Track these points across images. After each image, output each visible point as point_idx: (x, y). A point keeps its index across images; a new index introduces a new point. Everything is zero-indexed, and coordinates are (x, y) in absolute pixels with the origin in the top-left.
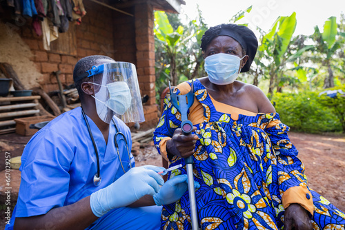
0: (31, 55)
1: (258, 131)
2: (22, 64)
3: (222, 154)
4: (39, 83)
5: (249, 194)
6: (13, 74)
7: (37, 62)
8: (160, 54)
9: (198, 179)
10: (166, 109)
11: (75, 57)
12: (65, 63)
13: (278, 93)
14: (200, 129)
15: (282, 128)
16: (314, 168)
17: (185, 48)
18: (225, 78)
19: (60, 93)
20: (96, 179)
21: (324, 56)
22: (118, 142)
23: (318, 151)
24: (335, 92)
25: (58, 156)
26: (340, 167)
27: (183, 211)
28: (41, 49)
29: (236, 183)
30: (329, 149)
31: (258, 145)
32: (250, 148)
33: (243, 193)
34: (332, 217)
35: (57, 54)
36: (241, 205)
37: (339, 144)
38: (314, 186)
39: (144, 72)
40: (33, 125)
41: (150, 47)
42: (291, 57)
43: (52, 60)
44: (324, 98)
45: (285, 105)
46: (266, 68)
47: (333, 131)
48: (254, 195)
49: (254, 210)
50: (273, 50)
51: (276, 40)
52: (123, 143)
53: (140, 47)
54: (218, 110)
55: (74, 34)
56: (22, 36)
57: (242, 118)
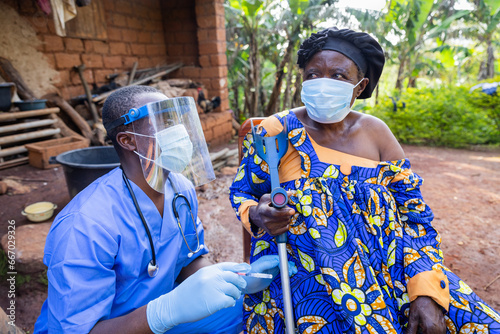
0: (38, 42)
1: (379, 190)
2: (26, 58)
3: (326, 228)
4: (54, 85)
5: (363, 289)
6: (14, 74)
7: (49, 52)
8: (233, 30)
9: (293, 258)
10: (246, 155)
11: (104, 42)
12: (90, 52)
13: (411, 89)
14: (295, 189)
15: (413, 182)
16: (455, 205)
17: (272, 18)
18: (330, 116)
19: (87, 99)
20: (151, 267)
21: (482, 27)
22: (177, 209)
23: (462, 178)
24: (495, 85)
25: (97, 251)
26: (491, 203)
27: (273, 301)
28: (52, 32)
29: (345, 271)
30: (479, 175)
31: (378, 210)
32: (367, 217)
33: (355, 287)
34: (473, 313)
35: (77, 38)
36: (351, 306)
37: (494, 166)
38: (453, 234)
39: (210, 61)
40: (54, 158)
41: (218, 22)
42: (433, 31)
43: (71, 49)
44: (477, 95)
45: (419, 106)
46: (393, 48)
47: (487, 143)
48: (369, 291)
49: (369, 313)
50: (406, 20)
51: (412, 5)
52: (185, 208)
53: (202, 22)
54: (322, 159)
55: (101, 5)
56: (21, 13)
57: (356, 172)
